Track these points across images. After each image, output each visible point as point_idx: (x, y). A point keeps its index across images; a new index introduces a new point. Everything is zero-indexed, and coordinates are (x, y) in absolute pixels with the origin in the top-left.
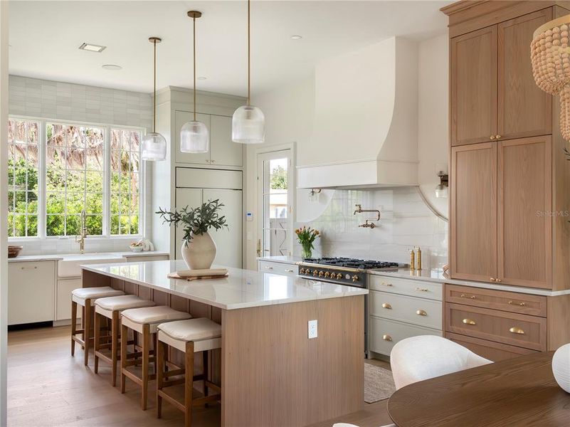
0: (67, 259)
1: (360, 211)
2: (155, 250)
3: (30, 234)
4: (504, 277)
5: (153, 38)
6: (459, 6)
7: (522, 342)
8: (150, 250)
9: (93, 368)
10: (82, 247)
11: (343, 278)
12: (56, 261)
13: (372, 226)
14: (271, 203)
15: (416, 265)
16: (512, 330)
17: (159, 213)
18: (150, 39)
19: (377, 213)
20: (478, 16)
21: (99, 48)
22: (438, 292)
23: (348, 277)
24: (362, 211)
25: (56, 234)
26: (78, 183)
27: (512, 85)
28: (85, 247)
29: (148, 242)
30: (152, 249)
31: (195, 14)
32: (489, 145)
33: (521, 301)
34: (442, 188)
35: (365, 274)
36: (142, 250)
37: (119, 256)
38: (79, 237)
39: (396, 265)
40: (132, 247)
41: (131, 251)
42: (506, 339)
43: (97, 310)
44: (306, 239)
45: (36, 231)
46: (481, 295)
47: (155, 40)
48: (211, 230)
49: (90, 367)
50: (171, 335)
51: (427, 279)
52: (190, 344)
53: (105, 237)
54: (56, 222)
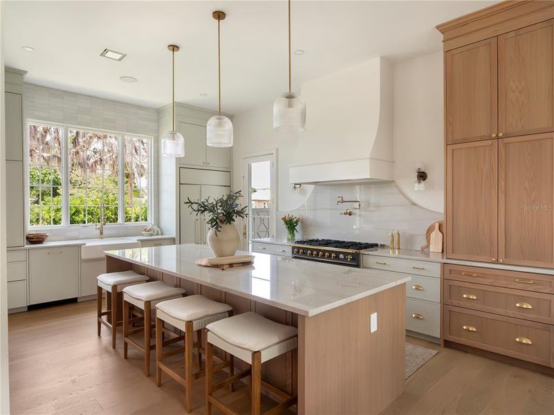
0: (89, 243)
1: (343, 202)
2: (162, 234)
3: (55, 222)
4: (506, 258)
5: (172, 46)
6: (456, 23)
7: (530, 316)
8: (158, 234)
9: (122, 351)
10: (101, 233)
11: (337, 257)
12: (79, 246)
13: (350, 214)
14: (252, 199)
15: (396, 246)
16: (518, 305)
17: (187, 203)
18: (169, 46)
19: (358, 203)
20: (477, 30)
21: (120, 56)
22: (436, 270)
23: (341, 256)
24: (345, 202)
25: (78, 222)
26: (90, 186)
27: (514, 89)
28: (104, 233)
29: (156, 228)
30: (160, 233)
31: (219, 15)
32: (489, 142)
33: (529, 280)
34: (419, 182)
35: (358, 254)
36: (152, 235)
37: (134, 240)
38: (99, 225)
39: (377, 245)
40: (144, 232)
41: (143, 235)
42: (511, 313)
43: (126, 298)
44: (291, 224)
45: (60, 220)
46: (483, 274)
47: (174, 48)
48: (237, 219)
49: (119, 350)
50: (228, 341)
51: (427, 259)
52: (256, 354)
53: (120, 224)
54: (77, 212)
